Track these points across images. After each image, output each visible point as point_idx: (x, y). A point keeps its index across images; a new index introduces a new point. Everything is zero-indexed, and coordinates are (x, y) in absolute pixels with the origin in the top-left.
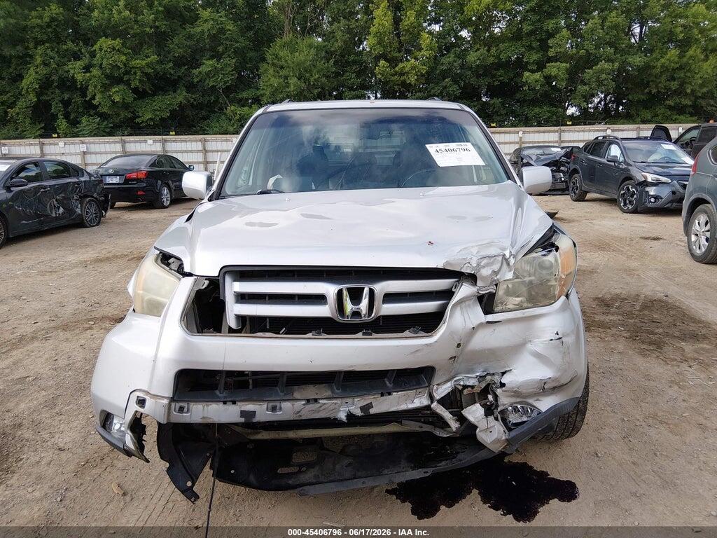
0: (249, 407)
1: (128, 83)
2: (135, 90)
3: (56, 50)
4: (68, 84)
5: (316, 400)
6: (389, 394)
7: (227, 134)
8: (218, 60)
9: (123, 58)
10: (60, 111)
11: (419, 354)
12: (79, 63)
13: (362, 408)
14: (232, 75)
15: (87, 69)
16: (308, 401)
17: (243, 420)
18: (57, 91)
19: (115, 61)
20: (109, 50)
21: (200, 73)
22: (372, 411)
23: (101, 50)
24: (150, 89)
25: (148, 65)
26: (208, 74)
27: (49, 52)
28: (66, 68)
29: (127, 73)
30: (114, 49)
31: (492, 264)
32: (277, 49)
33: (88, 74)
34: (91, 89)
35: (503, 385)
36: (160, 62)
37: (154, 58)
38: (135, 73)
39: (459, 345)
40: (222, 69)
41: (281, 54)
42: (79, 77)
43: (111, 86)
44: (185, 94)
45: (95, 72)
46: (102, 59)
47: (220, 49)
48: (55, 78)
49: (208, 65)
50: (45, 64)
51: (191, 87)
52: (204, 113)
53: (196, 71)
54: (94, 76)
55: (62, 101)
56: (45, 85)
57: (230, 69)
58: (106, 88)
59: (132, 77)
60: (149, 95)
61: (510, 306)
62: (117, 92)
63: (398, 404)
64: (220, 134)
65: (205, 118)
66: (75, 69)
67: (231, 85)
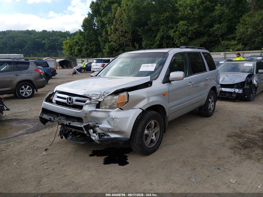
0: (51, 117)
1: (187, 36)
2: (189, 38)
3: (167, 26)
4: (169, 37)
5: (61, 119)
6: (75, 122)
7: (220, 52)
8: (220, 24)
9: (186, 27)
10: (166, 46)
11: (77, 114)
12: (173, 30)
13: (69, 123)
14: (225, 29)
15: (175, 32)
16: (59, 119)
17: (49, 119)
18: (165, 40)
19: (183, 28)
20: (182, 25)
21: (213, 30)
22: (71, 125)
23: (180, 25)
24: (195, 37)
25: (195, 29)
26: (216, 30)
27: (165, 28)
28: (169, 32)
29: (187, 32)
30: (184, 24)
31: (97, 96)
32: (245, 17)
33: (174, 34)
34: (175, 38)
35: (98, 127)
36: (199, 27)
37: (197, 26)
38: (190, 32)
39: (86, 114)
40: (222, 27)
41: (246, 19)
42: (172, 35)
43: (181, 37)
44: (206, 38)
45: (177, 33)
46: (180, 28)
47: (222, 20)
48: (165, 36)
49: (216, 26)
50: (163, 31)
51: (209, 35)
52: (213, 44)
53: (211, 29)
54: (176, 34)
55: (166, 43)
56: (162, 38)
57: (224, 27)
58: (180, 38)
59: (188, 33)
60: (194, 39)
61: (104, 108)
62: (183, 39)
63: (77, 125)
64: (218, 52)
65: (213, 46)
66: (171, 33)
67: (224, 33)
